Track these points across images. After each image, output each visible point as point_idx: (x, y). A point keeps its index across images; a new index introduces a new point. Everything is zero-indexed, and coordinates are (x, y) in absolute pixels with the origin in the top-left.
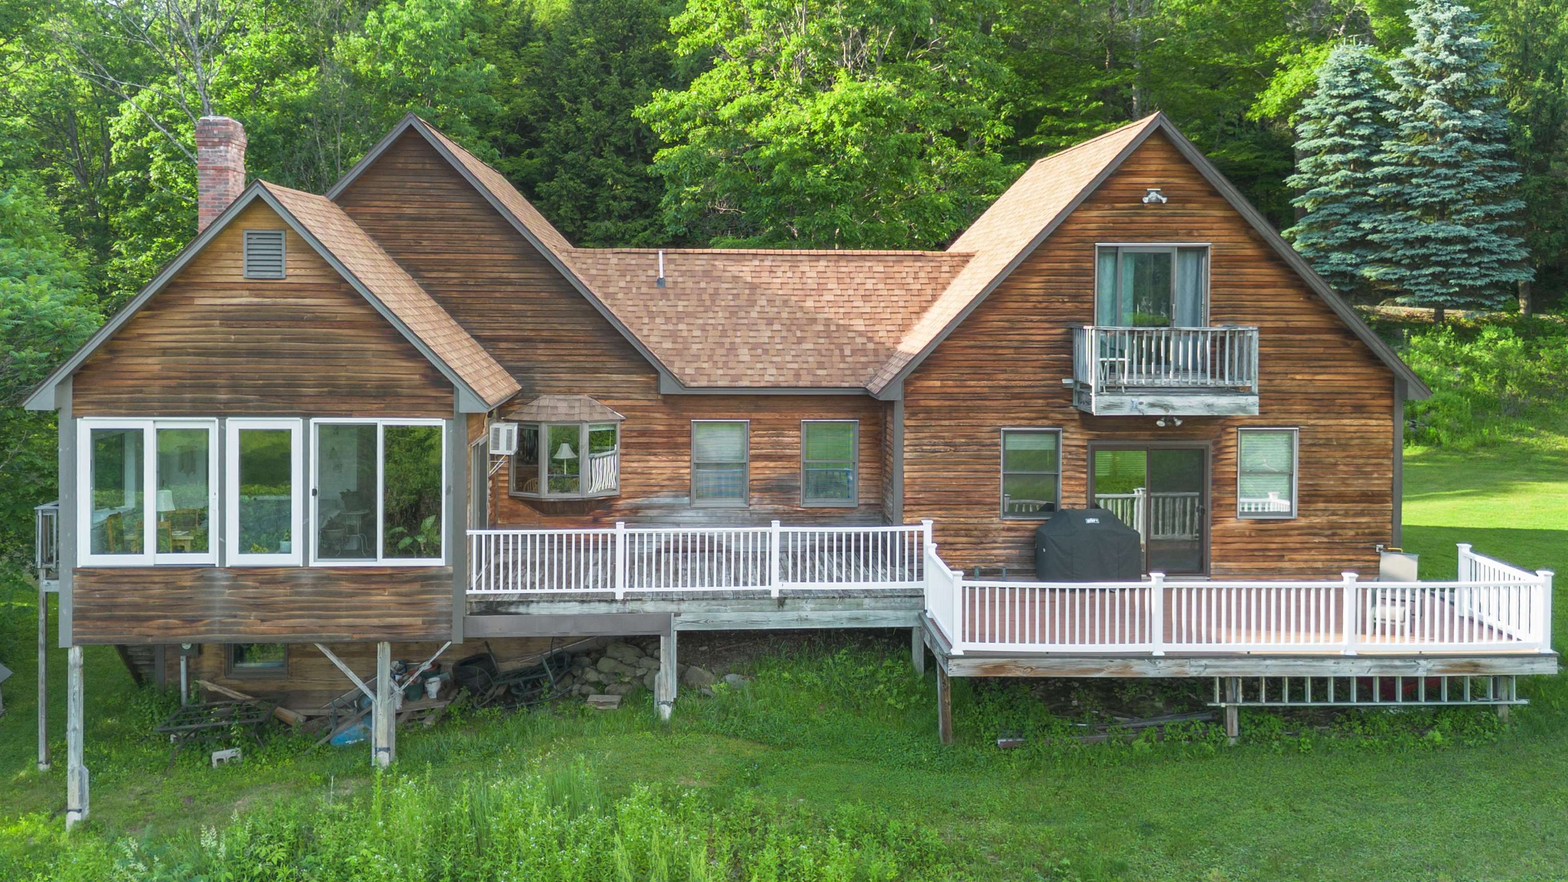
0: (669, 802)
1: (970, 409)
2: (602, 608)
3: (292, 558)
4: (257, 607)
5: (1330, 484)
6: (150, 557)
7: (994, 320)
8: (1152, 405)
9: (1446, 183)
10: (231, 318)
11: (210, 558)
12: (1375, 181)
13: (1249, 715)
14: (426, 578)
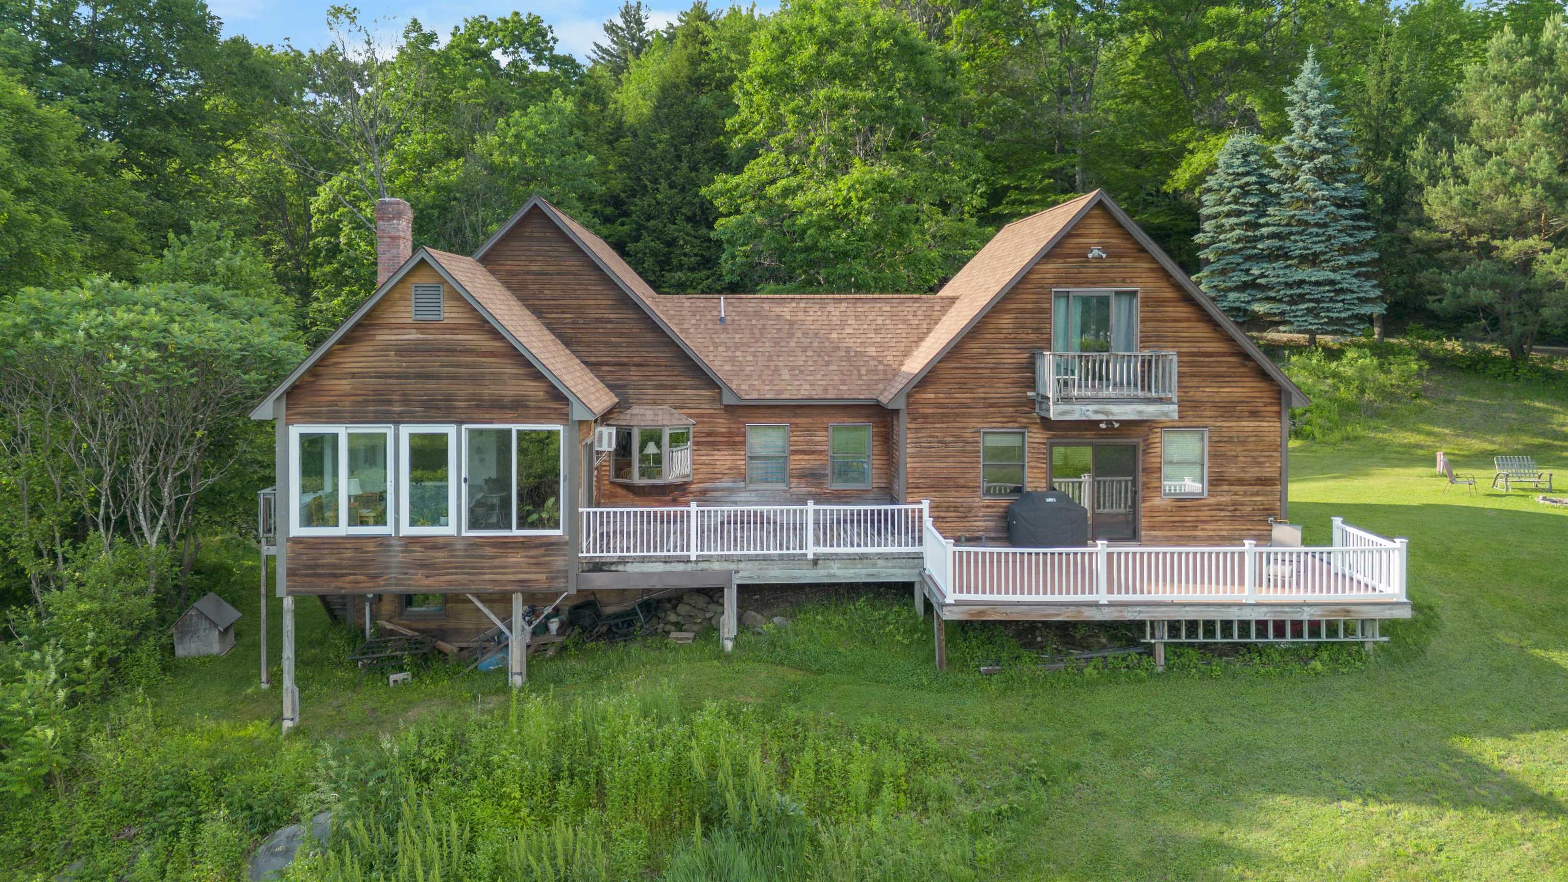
0: (733, 715)
1: (957, 415)
2: (681, 567)
3: (449, 529)
4: (423, 566)
5: (1232, 471)
6: (343, 529)
7: (975, 348)
8: (1096, 412)
9: (1317, 239)
10: (404, 350)
11: (387, 530)
12: (1262, 238)
13: (1174, 649)
14: (549, 545)
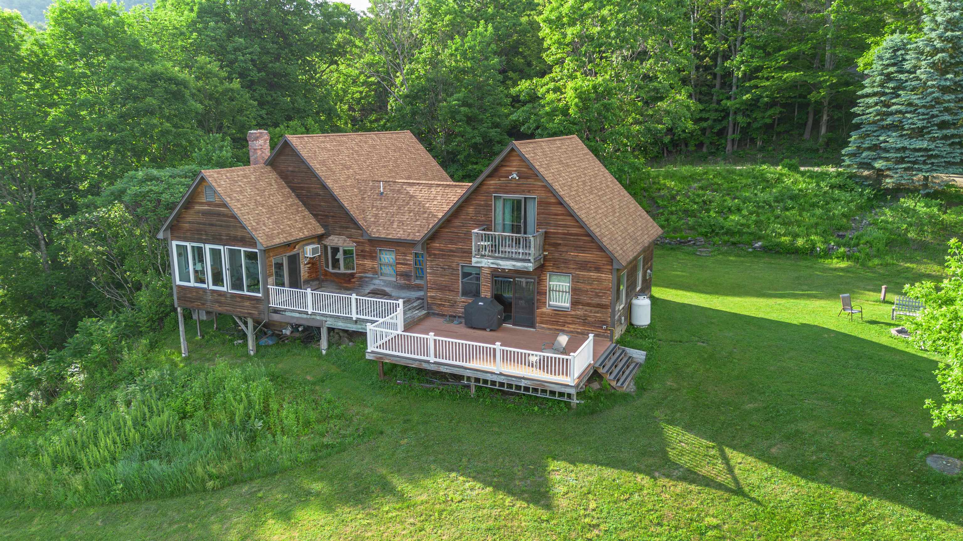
1: (449, 256)
2: (305, 316)
3: (224, 289)
4: (218, 302)
5: (584, 298)
6: (192, 284)
8: (492, 263)
10: (204, 213)
11: (206, 286)
12: (892, 114)
14: (257, 299)
